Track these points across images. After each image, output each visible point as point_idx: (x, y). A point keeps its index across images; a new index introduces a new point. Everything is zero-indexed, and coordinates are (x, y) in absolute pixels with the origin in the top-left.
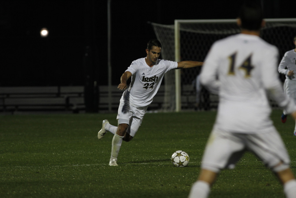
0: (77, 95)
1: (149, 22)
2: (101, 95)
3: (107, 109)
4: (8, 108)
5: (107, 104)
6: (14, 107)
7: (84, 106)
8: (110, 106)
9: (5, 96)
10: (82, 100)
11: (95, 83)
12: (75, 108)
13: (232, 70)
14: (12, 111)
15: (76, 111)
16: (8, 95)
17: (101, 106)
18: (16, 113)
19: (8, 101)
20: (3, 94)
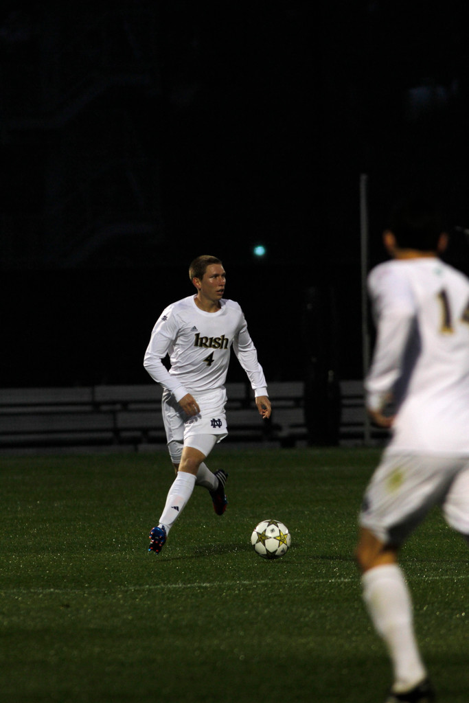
0: (290, 403)
1: (458, 228)
2: (345, 402)
3: (360, 436)
4: (125, 434)
5: (361, 424)
6: (138, 434)
7: (303, 430)
8: (367, 429)
9: (118, 407)
10: (298, 416)
11: (331, 373)
12: (285, 433)
13: (447, 322)
14: (135, 442)
15: (289, 442)
16: (125, 405)
17: (344, 430)
18: (143, 447)
19: (124, 420)
20: (114, 403)
